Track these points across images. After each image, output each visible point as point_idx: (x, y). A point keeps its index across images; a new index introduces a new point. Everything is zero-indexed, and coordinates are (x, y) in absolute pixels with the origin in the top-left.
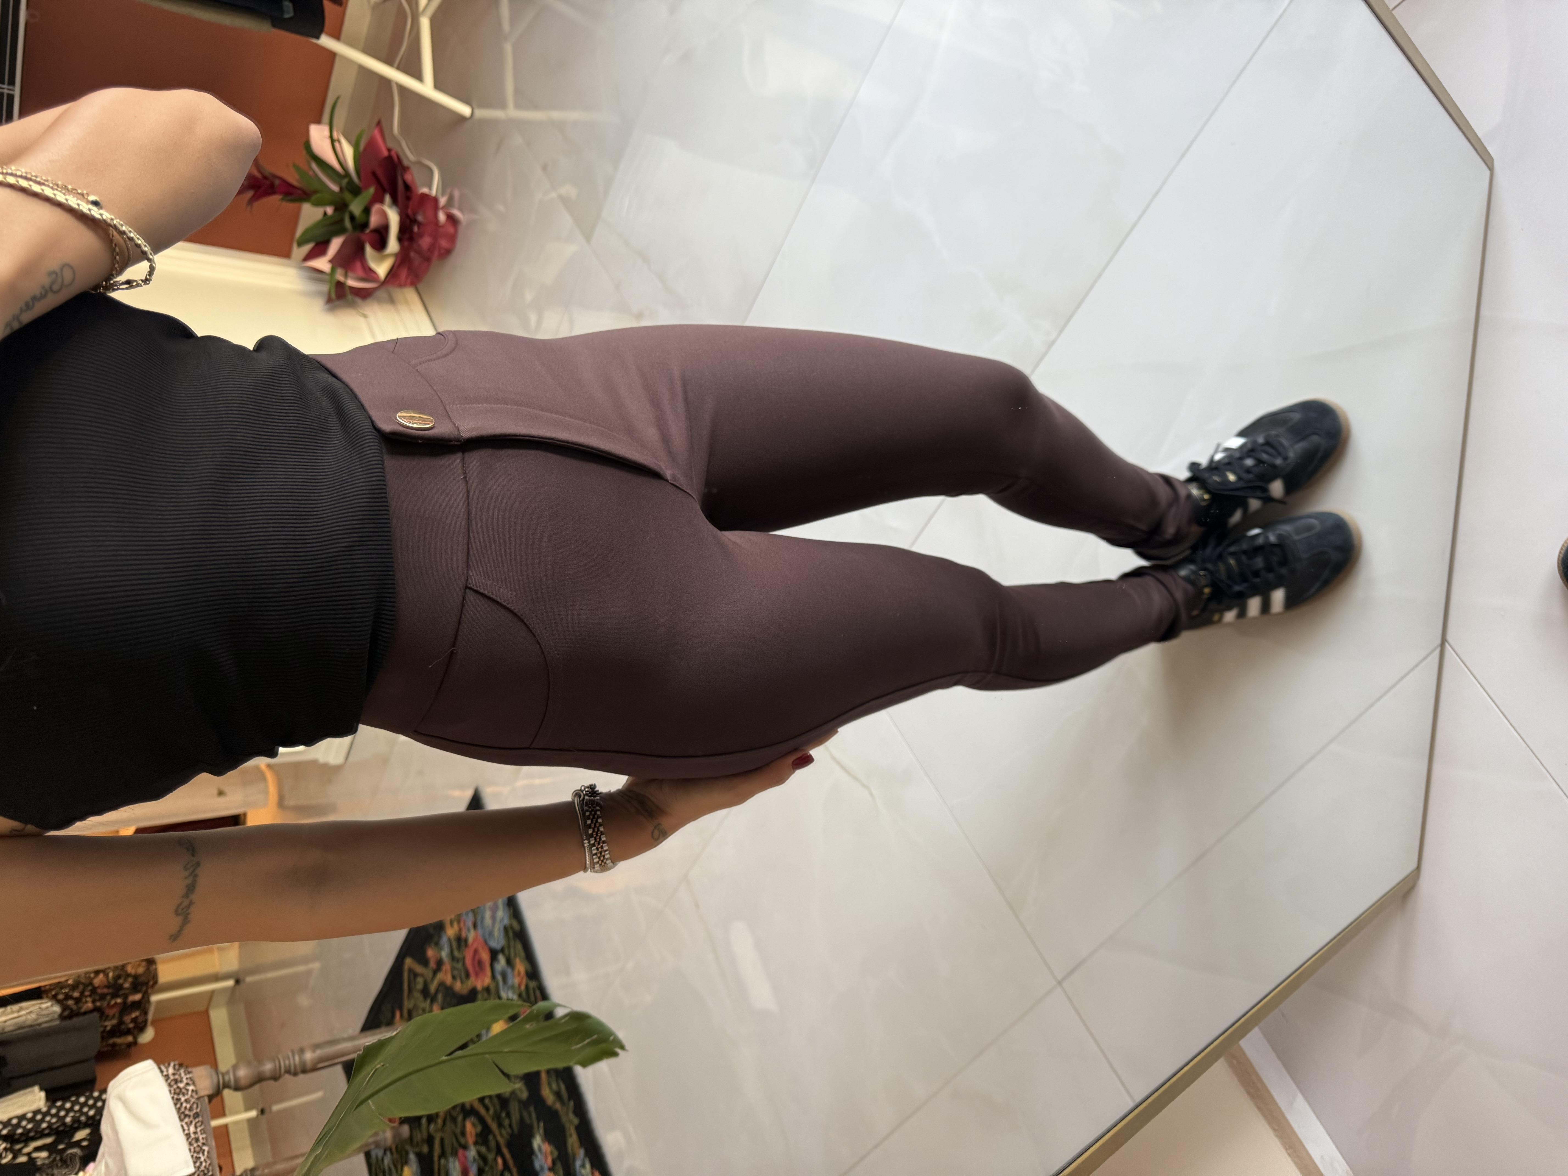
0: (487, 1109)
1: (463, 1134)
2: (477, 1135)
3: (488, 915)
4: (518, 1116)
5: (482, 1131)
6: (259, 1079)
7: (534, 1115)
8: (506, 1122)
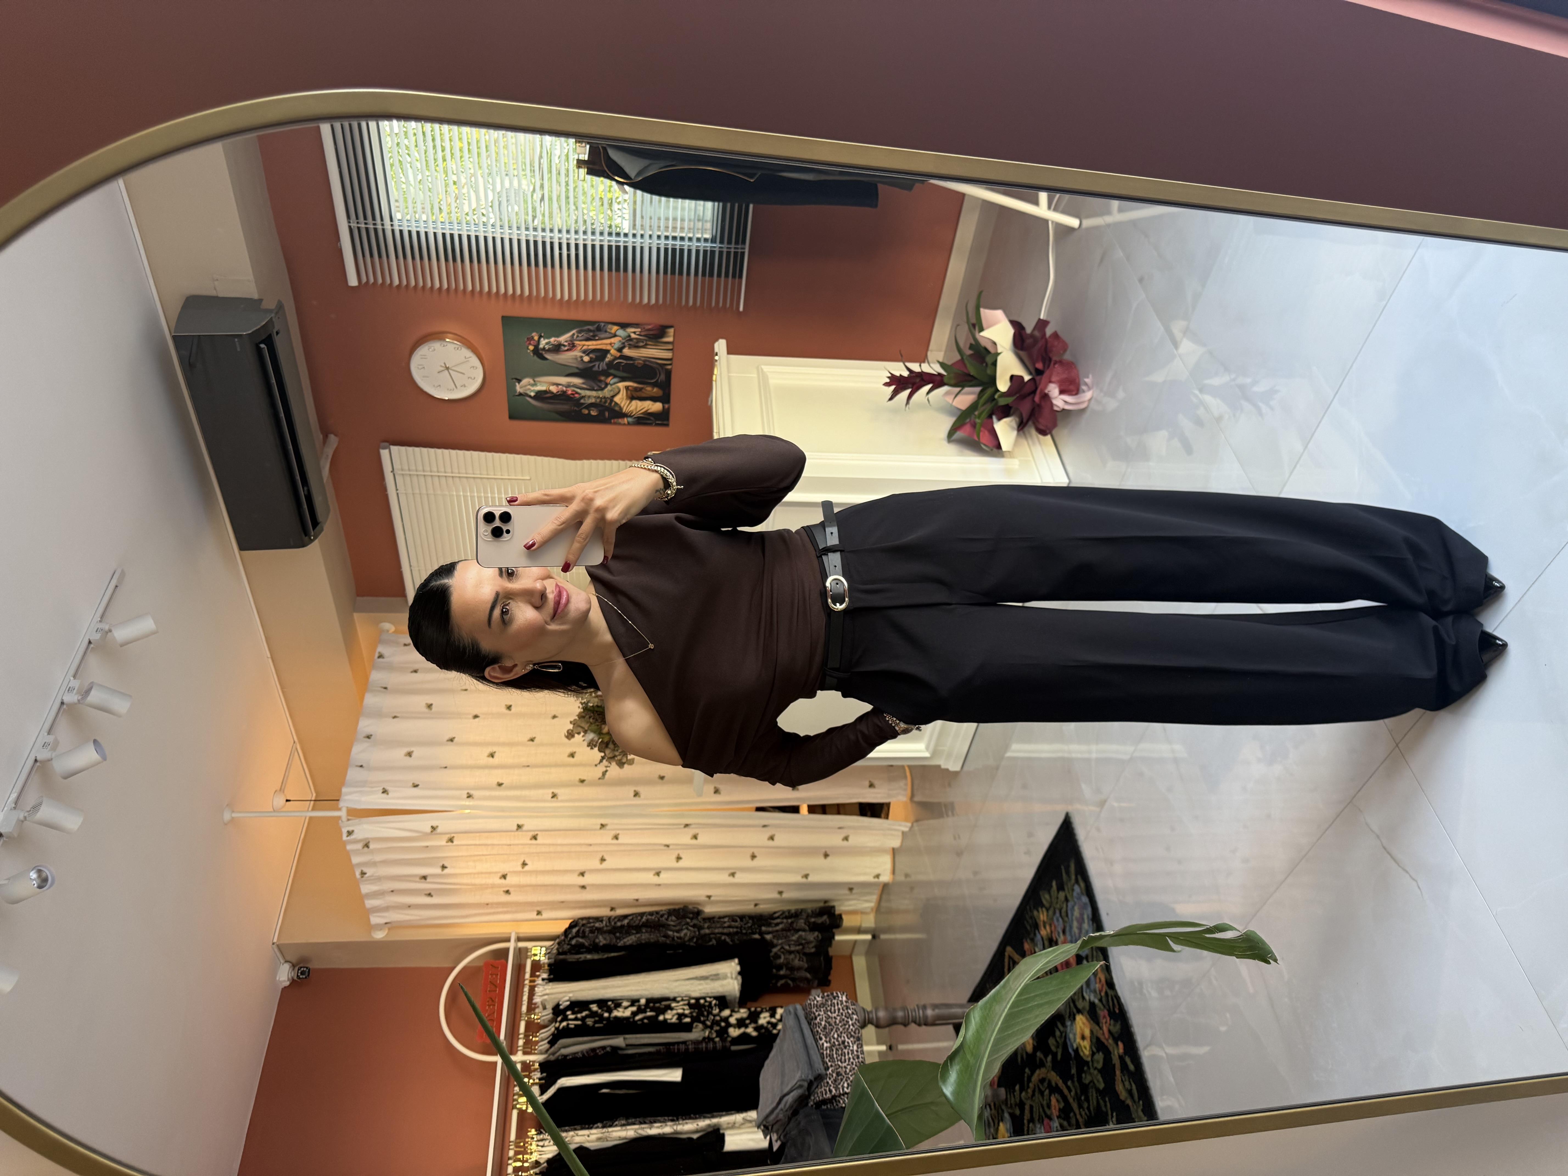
0: (1070, 1091)
1: (1049, 1106)
2: (1060, 1110)
3: (1075, 924)
4: (1095, 1103)
5: (1065, 1107)
6: (893, 1022)
7: (1108, 1104)
8: (1085, 1105)
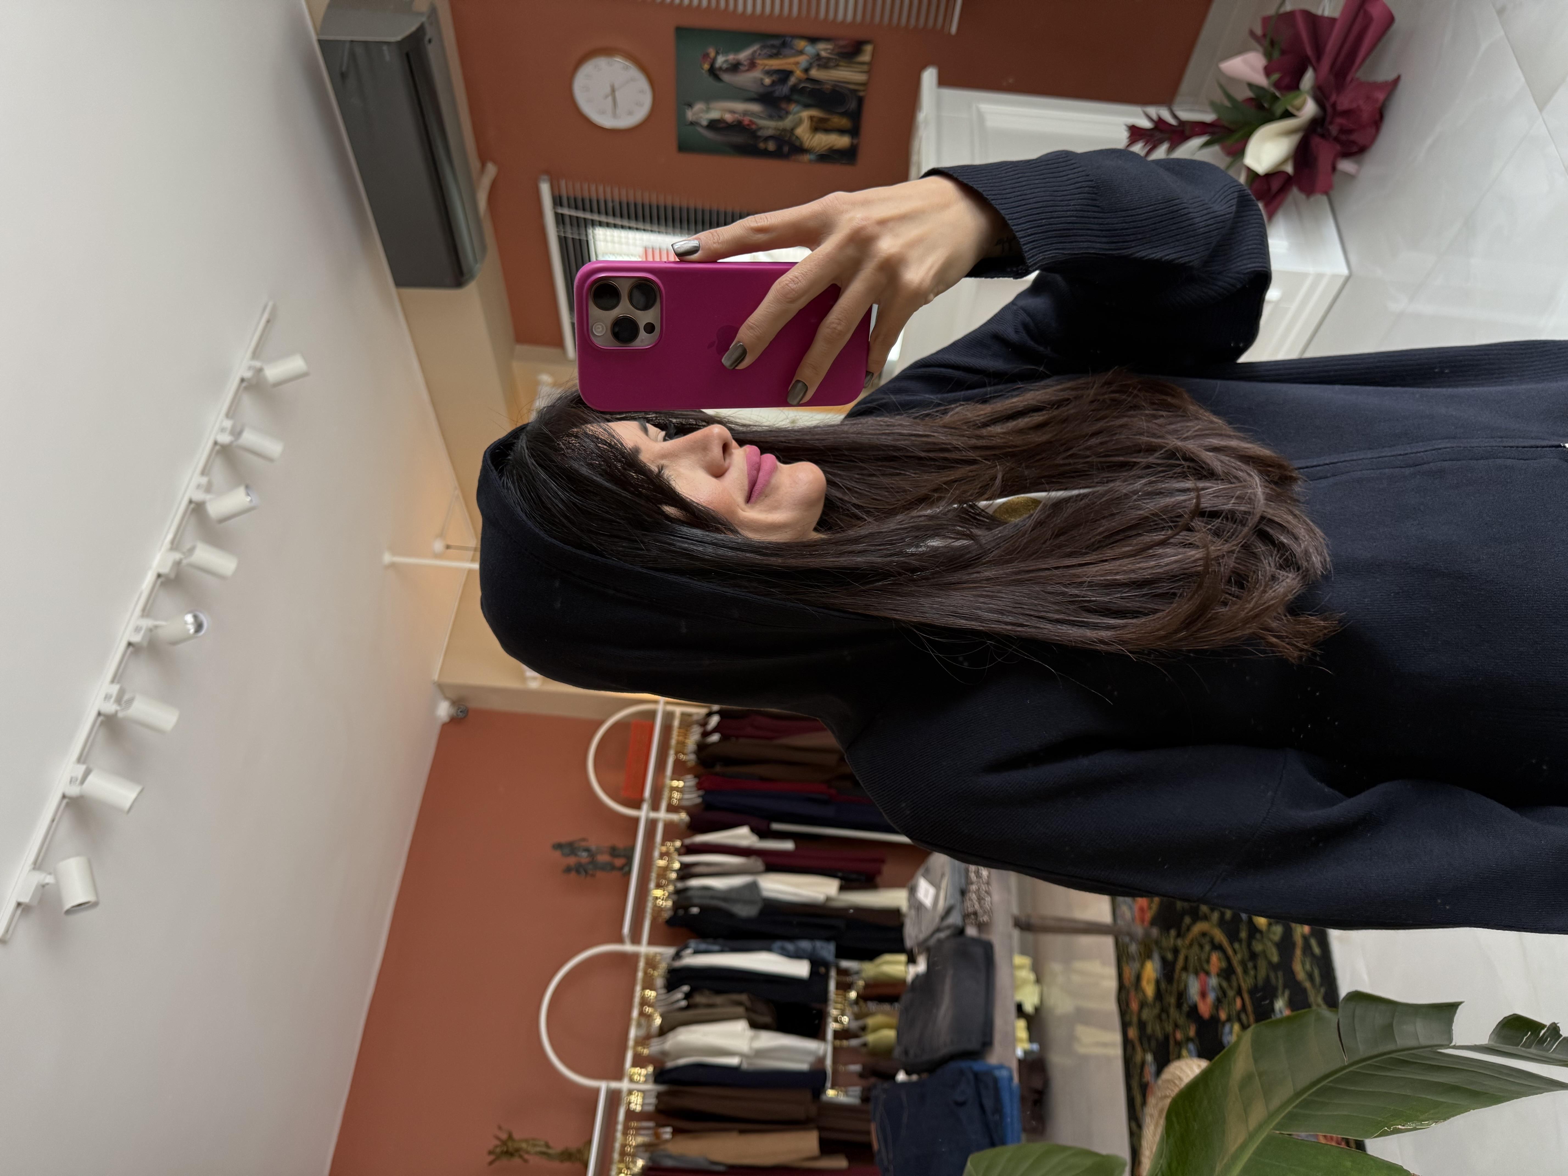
2: (1221, 969)
4: (1264, 973)
5: (1227, 968)
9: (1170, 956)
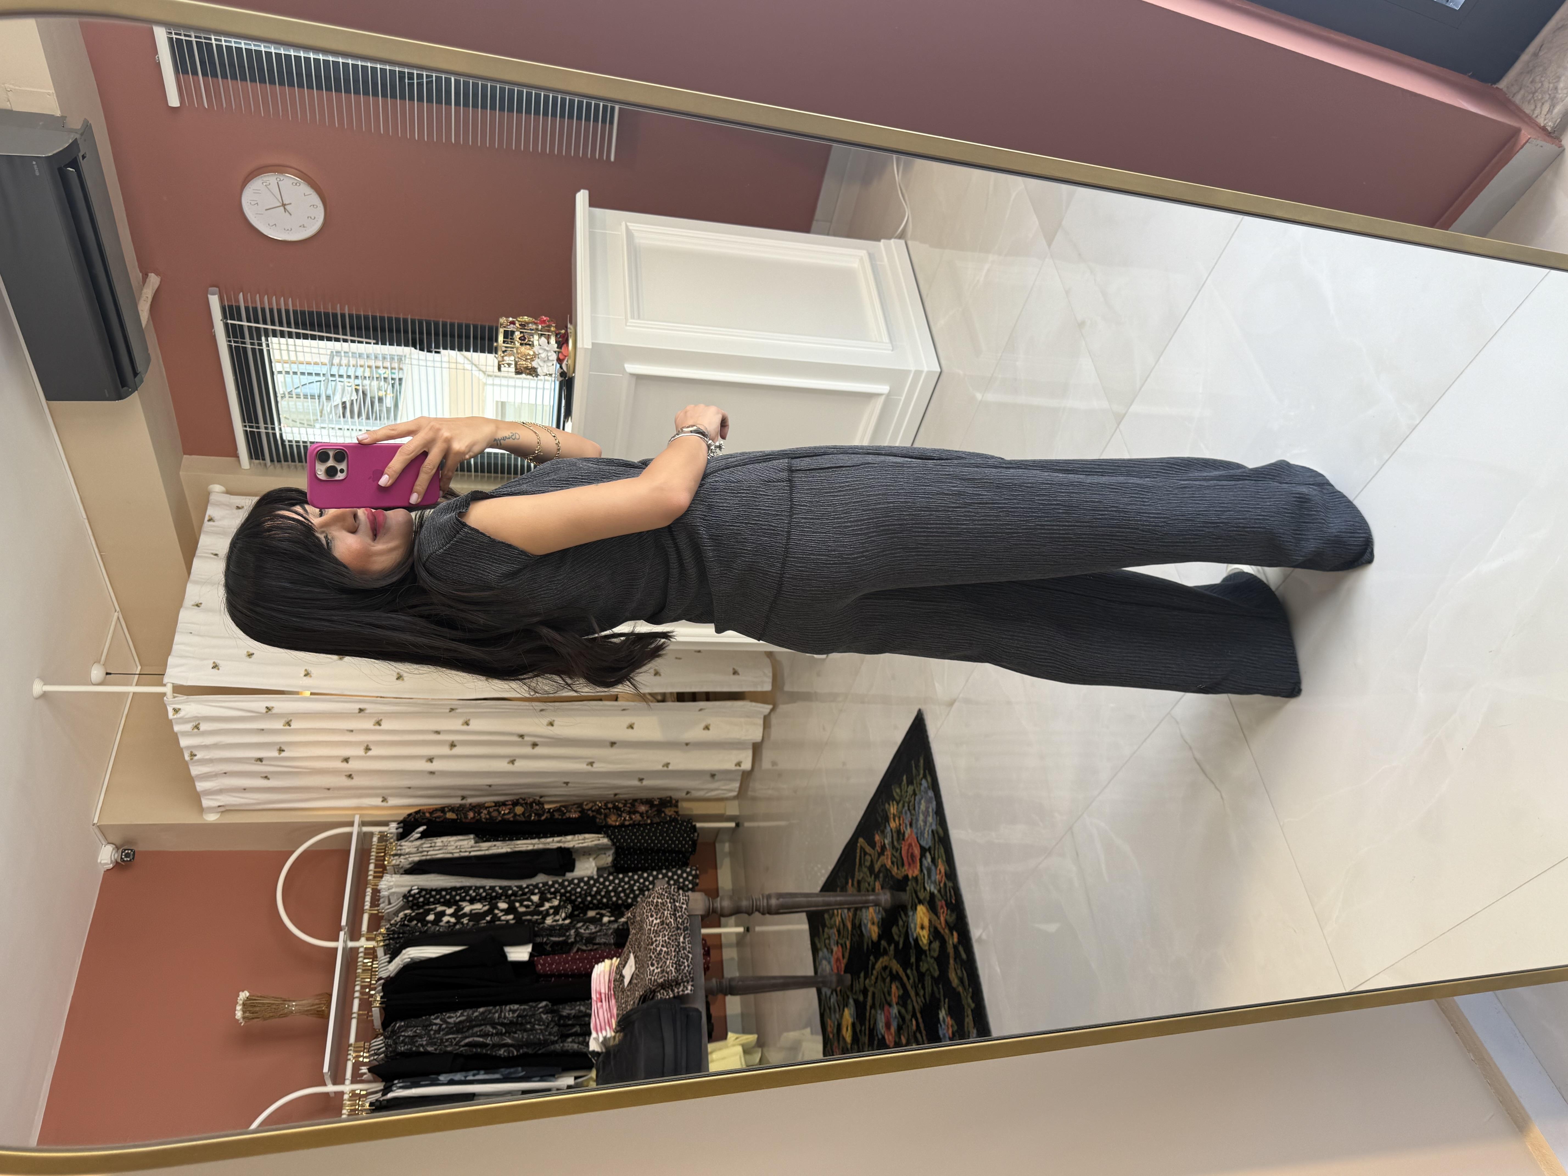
0: (908, 978)
1: (889, 993)
2: (899, 997)
3: (921, 817)
4: (930, 989)
5: (903, 994)
7: (942, 991)
9: (861, 998)
